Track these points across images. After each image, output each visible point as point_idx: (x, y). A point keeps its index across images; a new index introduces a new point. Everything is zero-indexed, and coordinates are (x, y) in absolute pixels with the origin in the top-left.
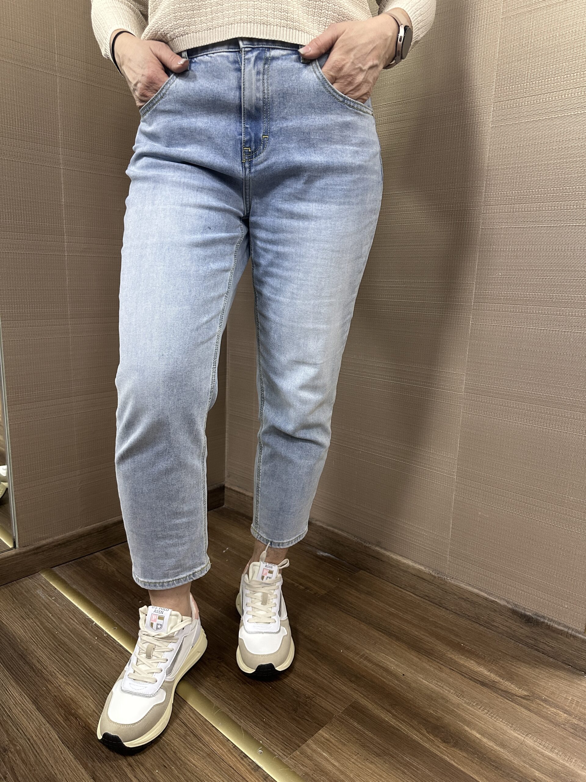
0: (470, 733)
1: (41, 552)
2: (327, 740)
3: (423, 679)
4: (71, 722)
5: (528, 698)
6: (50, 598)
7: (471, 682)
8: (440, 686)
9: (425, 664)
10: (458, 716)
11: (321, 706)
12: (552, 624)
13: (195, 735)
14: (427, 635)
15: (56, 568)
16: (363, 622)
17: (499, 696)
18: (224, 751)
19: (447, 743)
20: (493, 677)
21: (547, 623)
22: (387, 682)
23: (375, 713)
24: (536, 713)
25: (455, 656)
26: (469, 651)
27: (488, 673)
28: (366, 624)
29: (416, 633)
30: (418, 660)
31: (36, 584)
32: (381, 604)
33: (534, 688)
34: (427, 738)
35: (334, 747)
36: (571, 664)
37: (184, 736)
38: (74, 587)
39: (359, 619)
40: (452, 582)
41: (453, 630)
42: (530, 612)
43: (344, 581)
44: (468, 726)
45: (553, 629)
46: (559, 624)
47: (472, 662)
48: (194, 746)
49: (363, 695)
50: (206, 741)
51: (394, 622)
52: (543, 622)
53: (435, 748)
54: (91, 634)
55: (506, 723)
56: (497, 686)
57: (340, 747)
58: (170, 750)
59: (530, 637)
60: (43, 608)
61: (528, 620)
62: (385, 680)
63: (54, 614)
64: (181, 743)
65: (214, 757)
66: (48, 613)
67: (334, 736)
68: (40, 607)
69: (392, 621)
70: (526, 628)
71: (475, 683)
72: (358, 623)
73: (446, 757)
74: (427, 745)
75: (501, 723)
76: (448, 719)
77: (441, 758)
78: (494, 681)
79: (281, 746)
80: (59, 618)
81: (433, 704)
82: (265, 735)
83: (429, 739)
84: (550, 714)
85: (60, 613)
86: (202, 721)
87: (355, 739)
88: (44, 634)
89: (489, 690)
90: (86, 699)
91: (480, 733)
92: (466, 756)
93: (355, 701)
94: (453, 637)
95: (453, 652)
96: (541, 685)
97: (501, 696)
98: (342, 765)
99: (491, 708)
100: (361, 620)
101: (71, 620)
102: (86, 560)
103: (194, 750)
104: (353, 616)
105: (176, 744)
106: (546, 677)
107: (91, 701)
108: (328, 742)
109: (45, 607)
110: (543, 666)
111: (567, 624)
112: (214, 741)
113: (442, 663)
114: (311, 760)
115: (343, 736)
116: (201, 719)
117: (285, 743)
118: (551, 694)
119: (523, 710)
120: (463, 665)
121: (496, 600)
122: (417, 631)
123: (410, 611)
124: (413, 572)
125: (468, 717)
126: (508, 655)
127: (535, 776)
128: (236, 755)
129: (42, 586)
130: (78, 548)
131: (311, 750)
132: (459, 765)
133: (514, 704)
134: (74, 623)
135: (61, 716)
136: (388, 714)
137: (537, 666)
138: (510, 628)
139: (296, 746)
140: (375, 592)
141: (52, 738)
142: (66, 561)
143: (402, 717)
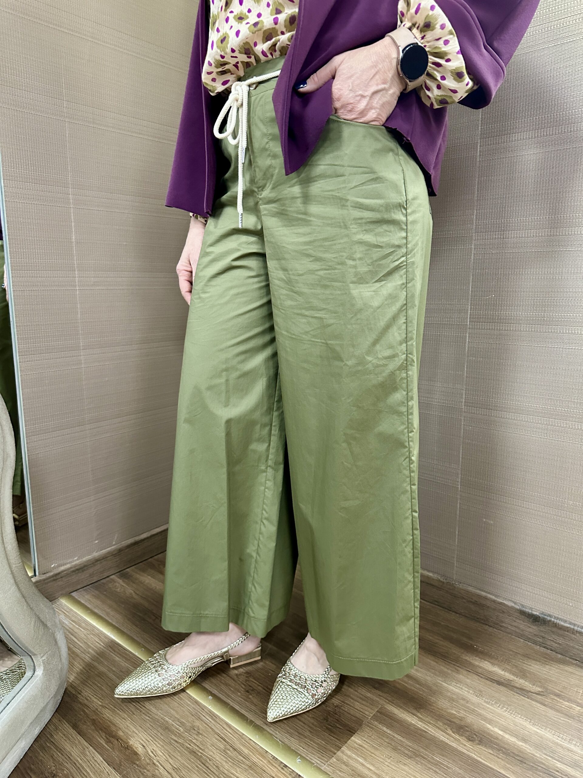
0: (492, 731)
1: (59, 578)
2: (360, 746)
3: (442, 681)
4: (112, 744)
5: (542, 694)
6: (73, 624)
7: (488, 682)
8: (459, 687)
9: (442, 668)
10: (479, 715)
11: (349, 714)
12: (558, 621)
13: (235, 750)
14: (441, 639)
15: (74, 593)
17: (515, 694)
18: (264, 762)
19: (472, 741)
20: (508, 676)
21: (554, 621)
22: (409, 687)
23: (400, 716)
24: (551, 708)
25: (469, 657)
26: (482, 652)
27: (503, 673)
30: (435, 663)
33: (547, 684)
34: (453, 738)
35: (368, 752)
36: (578, 659)
37: (224, 751)
38: (96, 611)
40: (461, 587)
41: (465, 633)
42: (536, 612)
44: (489, 724)
45: (560, 627)
46: (565, 621)
47: (486, 662)
48: (235, 759)
49: (388, 700)
50: (245, 754)
52: (550, 621)
53: (462, 747)
54: (119, 656)
55: (525, 718)
56: (512, 684)
57: (372, 751)
58: (212, 765)
59: (537, 635)
60: (68, 633)
61: (535, 619)
62: (406, 685)
63: (79, 639)
64: (222, 757)
65: (255, 768)
66: (74, 639)
67: (367, 742)
70: (534, 627)
71: (491, 683)
73: (473, 755)
74: (454, 745)
75: (520, 719)
76: (470, 719)
77: (468, 756)
78: (509, 680)
79: (318, 754)
81: (455, 705)
82: (301, 744)
83: (455, 739)
84: (564, 708)
85: (85, 637)
86: (240, 735)
87: (386, 743)
89: (505, 688)
90: (124, 720)
91: (502, 730)
92: (492, 752)
93: (381, 707)
95: (467, 654)
96: (553, 681)
97: (517, 693)
98: (378, 768)
99: (509, 705)
101: (97, 644)
102: (102, 583)
103: (235, 763)
105: (217, 759)
106: (556, 672)
107: (129, 722)
108: (361, 748)
109: (70, 632)
110: (552, 662)
111: (573, 622)
112: (253, 754)
113: (458, 665)
114: (346, 765)
115: (374, 741)
116: (238, 733)
117: (321, 751)
118: (563, 689)
119: (539, 705)
120: (478, 666)
121: (504, 602)
122: (431, 636)
125: (489, 716)
126: (519, 654)
127: (557, 767)
128: (276, 765)
129: (63, 612)
130: (95, 572)
131: (346, 756)
132: (486, 761)
133: (531, 701)
134: (100, 646)
135: (102, 739)
136: (414, 717)
137: (547, 663)
138: (519, 628)
139: (331, 753)
141: (97, 760)
142: (84, 586)
143: (427, 719)
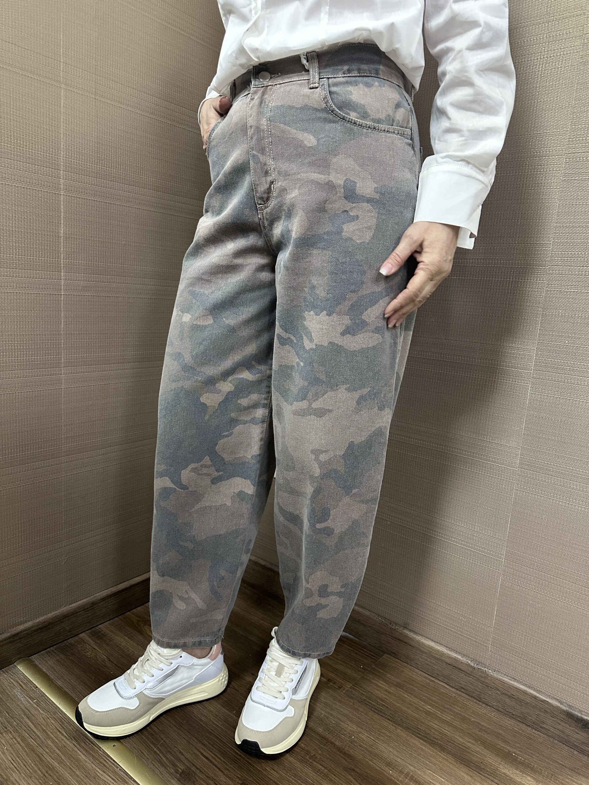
1: (18, 640)
6: (30, 701)
14: (473, 742)
15: (35, 656)
16: (400, 725)
25: (509, 770)
26: (522, 763)
28: (403, 728)
29: (461, 739)
31: (12, 681)
32: (416, 700)
38: (59, 683)
39: (394, 722)
40: (495, 675)
41: (499, 734)
43: (369, 669)
51: (434, 725)
59: (586, 744)
60: (23, 716)
61: (584, 724)
63: (37, 725)
66: (30, 724)
68: (20, 715)
69: (431, 723)
70: (582, 734)
72: (394, 728)
80: (43, 730)
85: (44, 722)
88: (27, 755)
94: (501, 744)
100: (397, 724)
101: (58, 733)
102: (70, 644)
104: (386, 718)
109: (25, 714)
121: (547, 700)
122: (461, 737)
123: (448, 709)
124: (448, 661)
129: (19, 684)
130: (61, 631)
138: (563, 732)
140: (405, 683)
142: (46, 647)
